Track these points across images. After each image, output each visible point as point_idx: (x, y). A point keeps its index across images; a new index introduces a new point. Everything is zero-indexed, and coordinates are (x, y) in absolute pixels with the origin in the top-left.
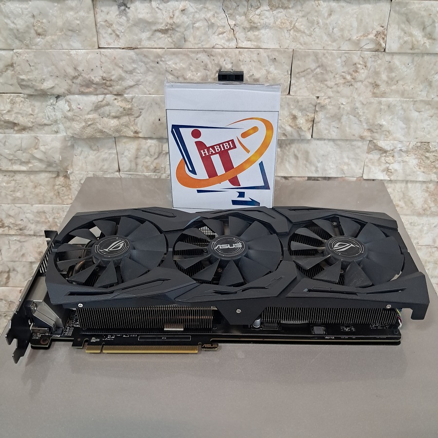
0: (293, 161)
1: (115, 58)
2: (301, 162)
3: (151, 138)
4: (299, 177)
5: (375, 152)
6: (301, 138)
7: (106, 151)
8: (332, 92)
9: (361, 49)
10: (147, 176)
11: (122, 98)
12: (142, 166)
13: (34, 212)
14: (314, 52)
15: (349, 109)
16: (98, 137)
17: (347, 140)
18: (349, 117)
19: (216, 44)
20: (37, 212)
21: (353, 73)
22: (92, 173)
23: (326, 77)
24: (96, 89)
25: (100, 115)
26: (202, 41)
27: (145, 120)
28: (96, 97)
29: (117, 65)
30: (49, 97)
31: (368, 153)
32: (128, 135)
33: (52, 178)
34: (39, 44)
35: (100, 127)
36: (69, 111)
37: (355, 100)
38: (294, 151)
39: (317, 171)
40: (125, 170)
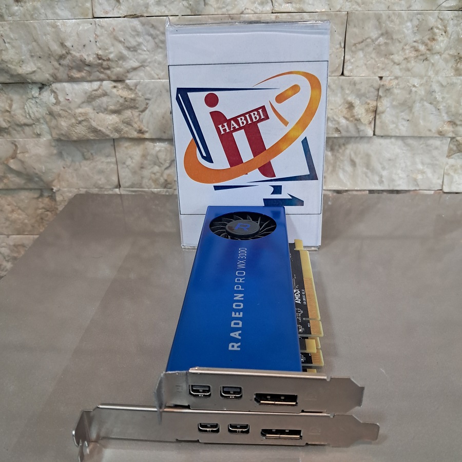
0: (349, 168)
1: (114, 29)
2: (361, 169)
3: (160, 140)
4: (357, 190)
5: (458, 156)
6: (359, 134)
7: (104, 159)
8: (401, 69)
9: (439, 8)
10: (156, 192)
11: (124, 86)
12: (150, 180)
13: (10, 245)
14: (375, 14)
15: (423, 93)
16: (92, 138)
17: (420, 137)
18: (423, 105)
19: (245, 9)
20: (14, 245)
21: (429, 42)
22: (85, 190)
23: (393, 48)
24: (90, 73)
25: (94, 109)
26: (227, 5)
27: (152, 114)
28: (90, 84)
29: (116, 39)
30: (30, 86)
31: (448, 156)
32: (130, 137)
33: (34, 198)
34: (17, 14)
35: (94, 124)
36: (55, 104)
37: (432, 80)
38: (350, 155)
39: (381, 182)
40: (127, 185)
